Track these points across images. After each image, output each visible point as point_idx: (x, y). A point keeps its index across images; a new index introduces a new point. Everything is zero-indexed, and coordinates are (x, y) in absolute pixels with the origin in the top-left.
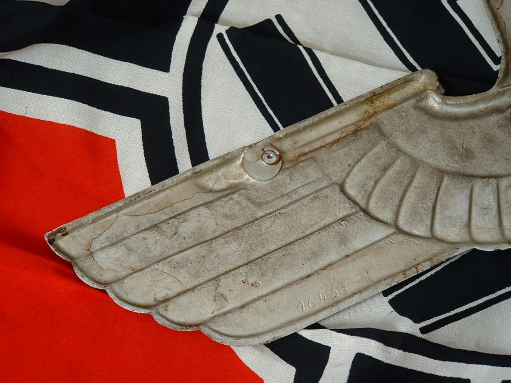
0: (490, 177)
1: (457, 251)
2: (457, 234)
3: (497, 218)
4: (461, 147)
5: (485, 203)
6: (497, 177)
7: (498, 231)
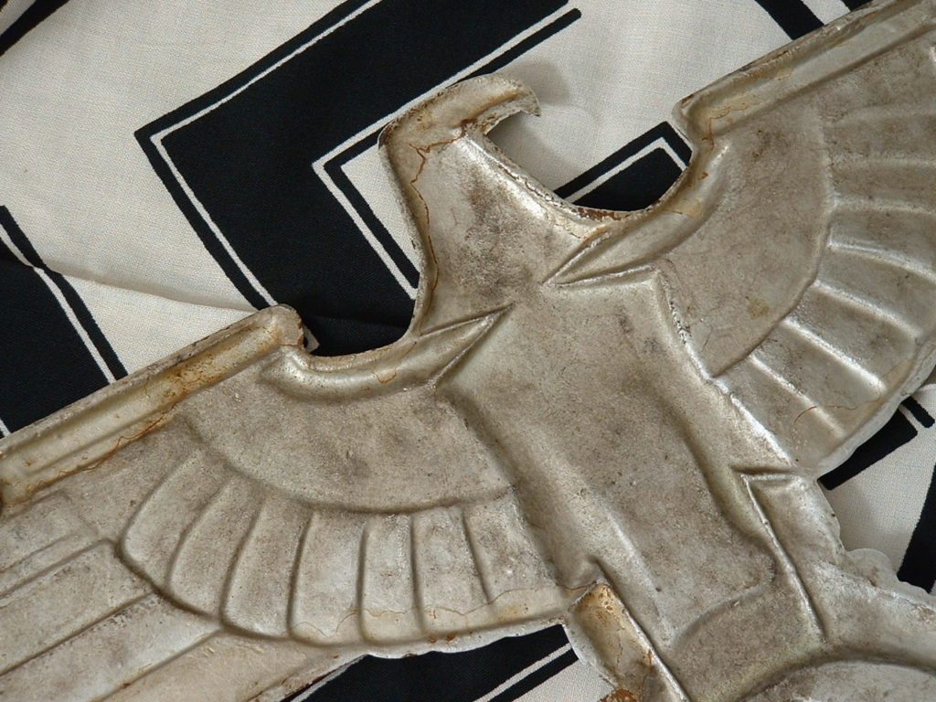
0: (397, 512)
1: (333, 663)
2: (335, 628)
3: (410, 593)
4: (344, 456)
5: (389, 564)
6: (411, 511)
7: (413, 618)
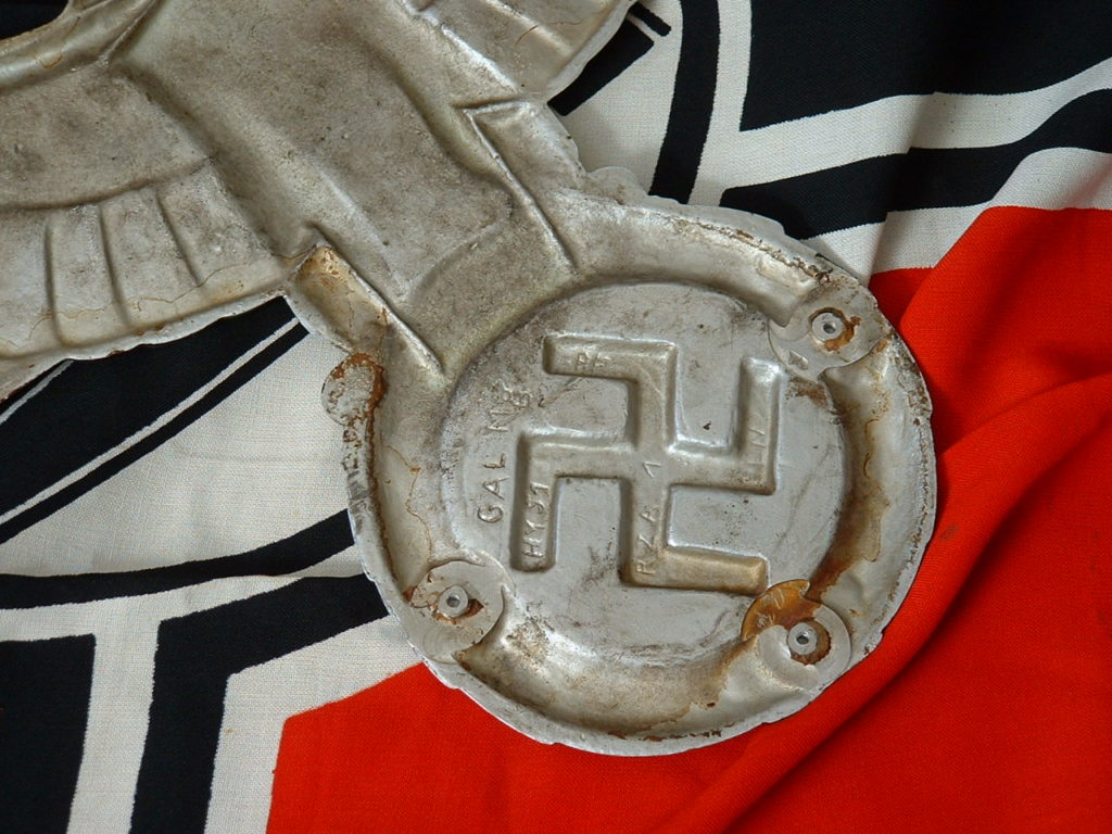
0: (81, 203)
1: (30, 373)
2: (27, 336)
3: (108, 287)
4: (12, 151)
5: (79, 260)
6: (98, 199)
7: (114, 313)
